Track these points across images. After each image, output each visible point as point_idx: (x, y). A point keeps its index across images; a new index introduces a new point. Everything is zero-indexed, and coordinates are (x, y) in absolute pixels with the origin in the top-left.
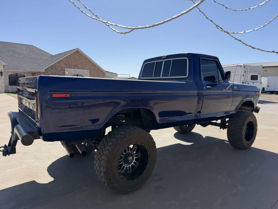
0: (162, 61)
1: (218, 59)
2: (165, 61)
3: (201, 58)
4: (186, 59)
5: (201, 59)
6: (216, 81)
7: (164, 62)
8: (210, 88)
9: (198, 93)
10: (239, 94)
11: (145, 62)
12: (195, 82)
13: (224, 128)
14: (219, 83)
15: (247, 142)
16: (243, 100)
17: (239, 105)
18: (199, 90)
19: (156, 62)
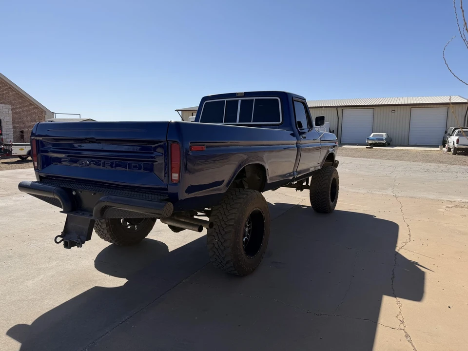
0: (238, 101)
1: (305, 100)
3: (294, 99)
4: (277, 99)
6: (303, 128)
7: (240, 101)
8: (305, 137)
9: (296, 143)
10: (325, 145)
11: (204, 99)
12: (293, 130)
13: (302, 190)
14: (308, 131)
15: (331, 203)
16: (329, 151)
17: (324, 158)
18: (298, 140)
19: (227, 101)
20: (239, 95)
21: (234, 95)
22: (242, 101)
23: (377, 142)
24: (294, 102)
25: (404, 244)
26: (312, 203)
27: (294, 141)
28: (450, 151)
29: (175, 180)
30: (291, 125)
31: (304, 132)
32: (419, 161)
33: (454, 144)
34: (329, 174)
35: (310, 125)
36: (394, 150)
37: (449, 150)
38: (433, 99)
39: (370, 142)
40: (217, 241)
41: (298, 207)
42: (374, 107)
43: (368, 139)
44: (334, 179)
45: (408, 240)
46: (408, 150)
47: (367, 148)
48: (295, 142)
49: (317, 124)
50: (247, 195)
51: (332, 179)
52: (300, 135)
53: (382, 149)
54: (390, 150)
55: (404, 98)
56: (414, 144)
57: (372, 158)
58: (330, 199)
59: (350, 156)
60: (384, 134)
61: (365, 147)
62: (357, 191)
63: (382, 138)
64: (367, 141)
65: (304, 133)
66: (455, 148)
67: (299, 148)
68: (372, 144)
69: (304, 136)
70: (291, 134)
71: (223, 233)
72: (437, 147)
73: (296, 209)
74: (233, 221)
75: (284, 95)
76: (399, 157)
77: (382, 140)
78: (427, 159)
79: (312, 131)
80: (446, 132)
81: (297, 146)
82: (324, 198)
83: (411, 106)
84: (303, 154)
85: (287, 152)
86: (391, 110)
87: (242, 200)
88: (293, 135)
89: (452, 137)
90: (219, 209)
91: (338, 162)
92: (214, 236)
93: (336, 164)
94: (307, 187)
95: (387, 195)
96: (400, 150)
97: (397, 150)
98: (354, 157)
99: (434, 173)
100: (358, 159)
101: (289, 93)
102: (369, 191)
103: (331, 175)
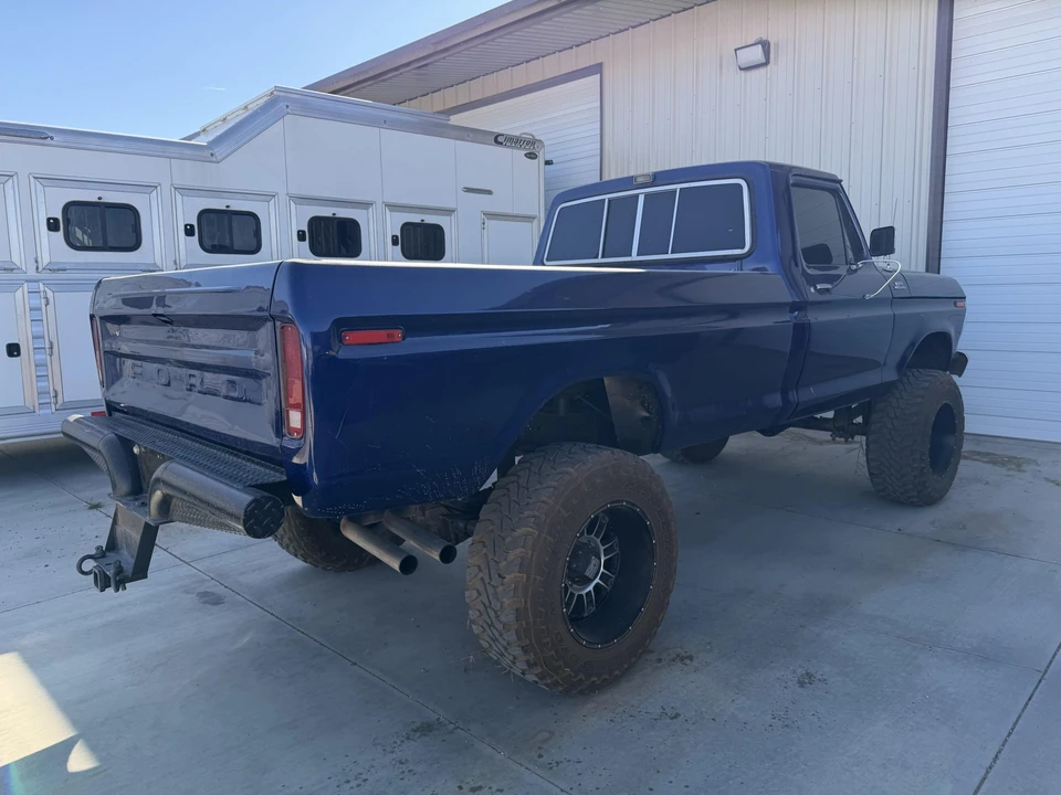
1: (839, 182)
2: (647, 196)
3: (791, 182)
4: (740, 186)
5: (794, 185)
7: (641, 200)
8: (826, 291)
11: (559, 198)
14: (848, 272)
16: (926, 328)
19: (609, 201)
20: (640, 180)
24: (794, 189)
29: (296, 430)
49: (875, 251)
51: (936, 408)
52: (809, 285)
58: (928, 470)
69: (822, 287)
91: (964, 356)
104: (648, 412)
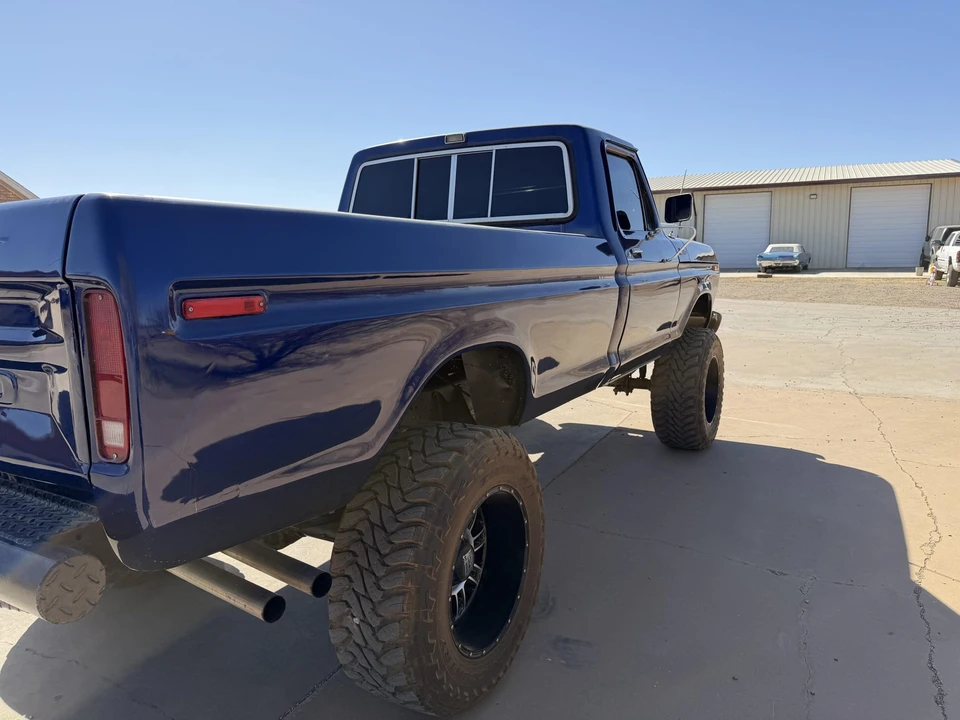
0: (449, 158)
1: (635, 151)
3: (606, 147)
4: (559, 149)
6: (632, 228)
7: (454, 159)
8: (639, 256)
9: (616, 273)
10: (691, 273)
11: (360, 157)
12: (605, 236)
13: (628, 390)
14: (647, 238)
15: (708, 425)
16: (698, 291)
17: (688, 310)
18: (619, 262)
19: (419, 161)
20: (452, 141)
21: (438, 142)
22: (461, 157)
23: (781, 263)
24: (608, 157)
25: (928, 549)
26: (656, 425)
27: (607, 268)
28: (940, 278)
29: (117, 449)
30: (599, 220)
31: (637, 241)
32: (878, 303)
33: (950, 263)
34: (700, 350)
35: (651, 222)
36: (819, 280)
37: (939, 275)
38: (893, 169)
39: (766, 264)
40: (356, 620)
41: (620, 432)
42: (771, 189)
43: (761, 258)
44: (714, 360)
45: (936, 537)
46: (848, 279)
47: (759, 276)
48: (613, 268)
49: (669, 218)
50: (461, 451)
51: (708, 363)
52: (625, 248)
53: (792, 279)
54: (809, 279)
55: (834, 168)
56: (857, 266)
57: (776, 299)
58: (705, 417)
59: (726, 297)
60: (795, 247)
61: (756, 274)
62: (761, 383)
63: (790, 254)
64: (758, 263)
65: (635, 242)
66: (953, 271)
67: (622, 285)
68: (770, 267)
69: (636, 251)
70: (600, 248)
71: (377, 596)
72: (912, 270)
73: (617, 436)
74: (410, 552)
75: (577, 137)
76: (834, 295)
77: (792, 258)
78: (894, 297)
79: (656, 236)
80: (928, 238)
81: (618, 281)
82: (688, 416)
83: (851, 185)
84: (636, 301)
85: (592, 296)
86: (808, 193)
87: (444, 471)
88: (606, 249)
89: (945, 247)
90: (365, 507)
91: (719, 315)
92: (348, 605)
93: (714, 324)
94: (642, 383)
95: (833, 391)
96: (833, 280)
97: (825, 280)
98: (736, 297)
99: (925, 330)
100: (745, 301)
101: (592, 130)
102: (788, 383)
103: (707, 352)
104: (509, 384)
